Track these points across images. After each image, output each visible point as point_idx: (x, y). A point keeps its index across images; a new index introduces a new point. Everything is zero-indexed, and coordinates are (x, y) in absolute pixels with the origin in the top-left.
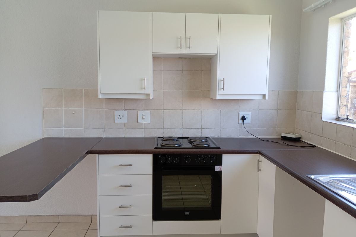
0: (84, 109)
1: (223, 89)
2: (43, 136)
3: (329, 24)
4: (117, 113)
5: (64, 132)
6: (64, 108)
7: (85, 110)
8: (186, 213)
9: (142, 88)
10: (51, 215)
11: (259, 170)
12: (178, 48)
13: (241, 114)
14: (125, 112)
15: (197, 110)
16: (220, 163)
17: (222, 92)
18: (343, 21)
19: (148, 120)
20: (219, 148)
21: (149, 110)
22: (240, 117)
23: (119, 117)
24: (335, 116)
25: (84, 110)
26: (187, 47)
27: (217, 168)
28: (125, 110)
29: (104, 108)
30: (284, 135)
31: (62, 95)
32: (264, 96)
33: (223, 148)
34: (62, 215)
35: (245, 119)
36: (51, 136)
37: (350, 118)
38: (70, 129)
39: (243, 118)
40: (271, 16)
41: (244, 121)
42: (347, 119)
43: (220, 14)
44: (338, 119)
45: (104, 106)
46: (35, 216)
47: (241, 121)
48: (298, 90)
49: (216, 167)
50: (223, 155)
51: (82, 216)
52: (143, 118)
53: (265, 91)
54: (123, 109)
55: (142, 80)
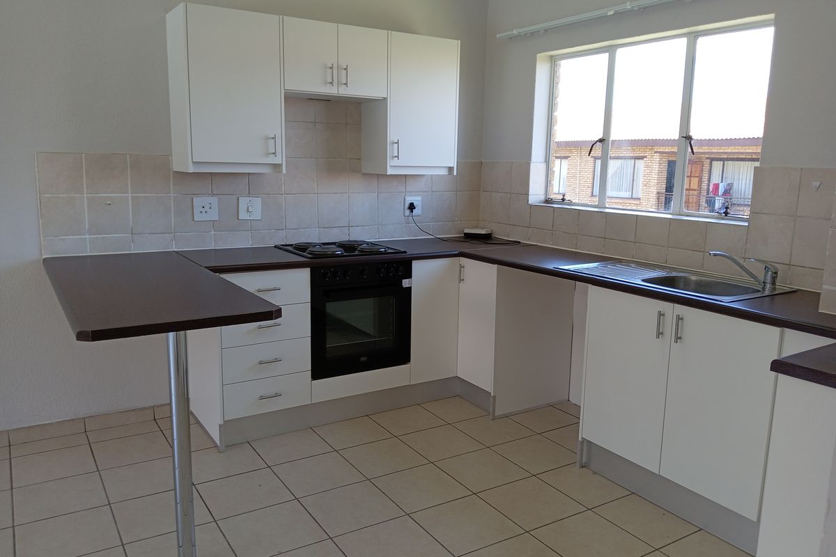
0: (130, 195)
1: (398, 157)
2: (41, 255)
3: (537, 63)
4: (198, 201)
5: (88, 244)
6: (87, 194)
7: (132, 196)
8: (363, 359)
9: (268, 154)
10: (67, 420)
11: (461, 280)
12: (326, 83)
13: (409, 200)
14: (214, 200)
15: (341, 193)
16: (409, 276)
17: (395, 162)
18: (554, 61)
19: (257, 215)
20: (405, 252)
21: (259, 194)
22: (407, 205)
23: (203, 210)
24: (542, 198)
25: (130, 198)
26: (342, 84)
27: (405, 283)
28: (213, 195)
29: (172, 192)
30: (467, 231)
31: (82, 168)
32: (451, 169)
33: (411, 251)
34: (89, 415)
35: (415, 208)
36: (59, 254)
37: (567, 198)
38: (103, 238)
39: (412, 207)
40: (459, 41)
41: (412, 212)
42: (563, 200)
43: (390, 31)
44: (548, 201)
45: (172, 188)
46: (29, 428)
47: (408, 212)
48: (483, 161)
49: (404, 281)
50: (413, 261)
51: (133, 410)
52: (248, 211)
53: (453, 163)
54: (210, 194)
55: (267, 138)
